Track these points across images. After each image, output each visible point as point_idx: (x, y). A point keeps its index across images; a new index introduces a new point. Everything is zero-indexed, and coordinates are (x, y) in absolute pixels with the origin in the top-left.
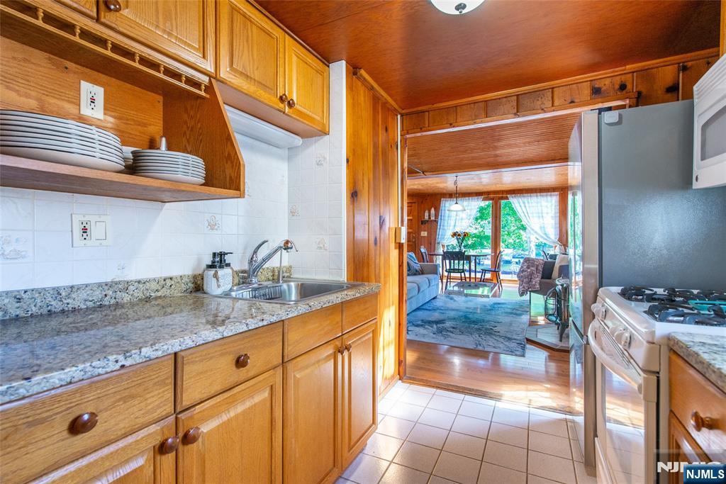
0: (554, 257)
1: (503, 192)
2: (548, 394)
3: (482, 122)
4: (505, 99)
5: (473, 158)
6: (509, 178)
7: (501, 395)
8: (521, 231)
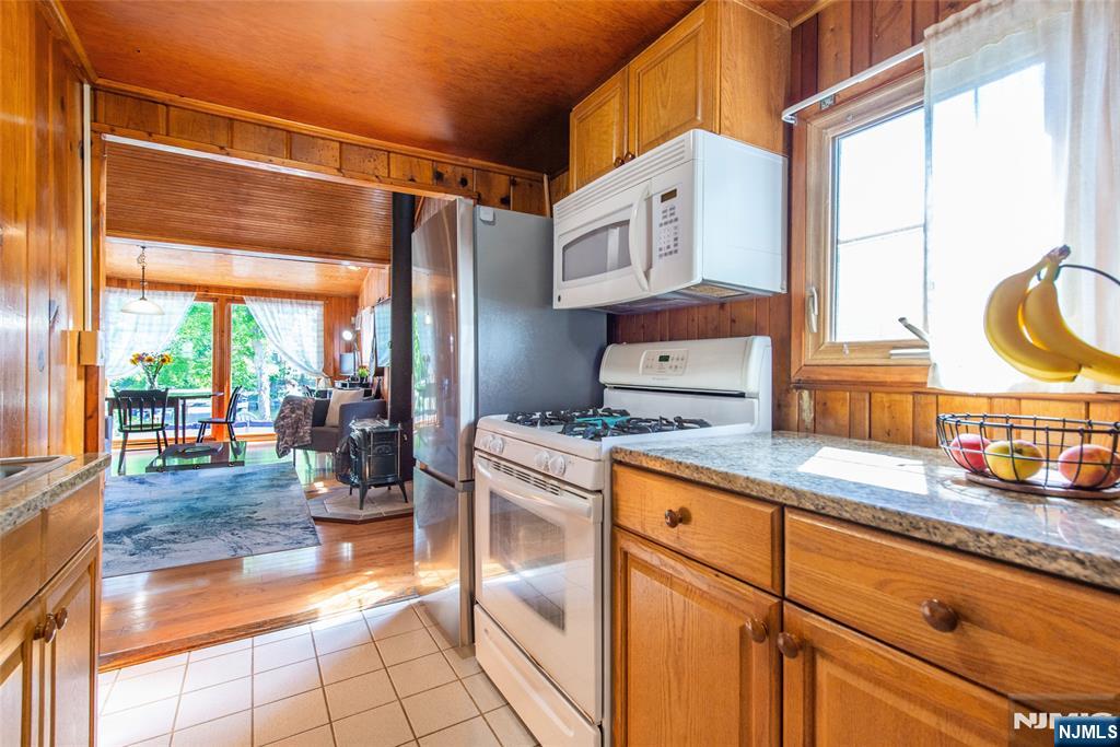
0: (323, 394)
1: (235, 290)
2: (374, 584)
3: (283, 164)
4: (321, 142)
5: (192, 222)
6: (244, 267)
7: (315, 612)
8: (245, 358)
